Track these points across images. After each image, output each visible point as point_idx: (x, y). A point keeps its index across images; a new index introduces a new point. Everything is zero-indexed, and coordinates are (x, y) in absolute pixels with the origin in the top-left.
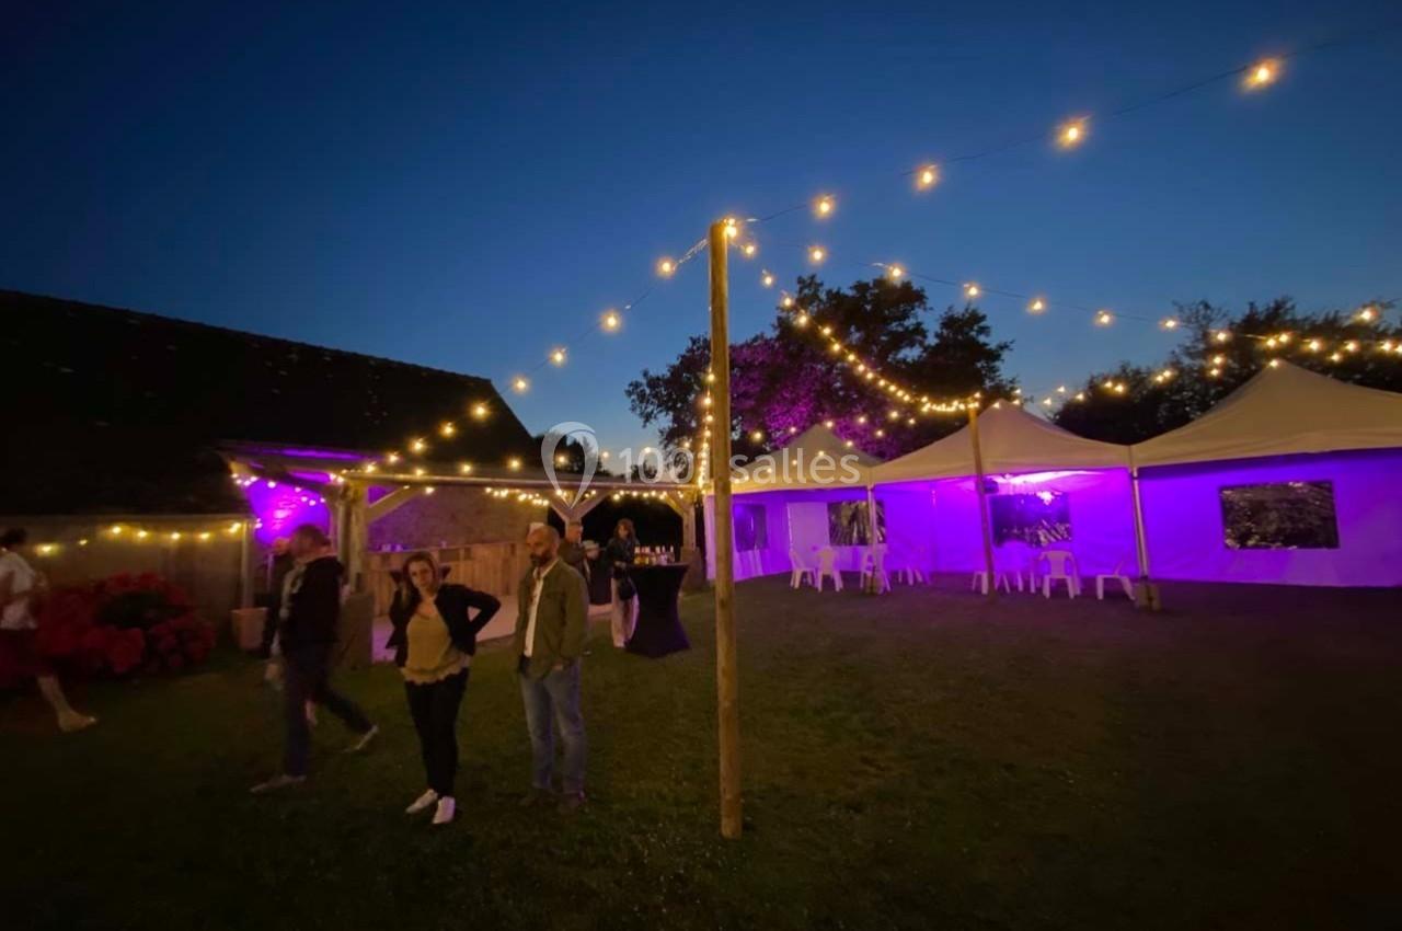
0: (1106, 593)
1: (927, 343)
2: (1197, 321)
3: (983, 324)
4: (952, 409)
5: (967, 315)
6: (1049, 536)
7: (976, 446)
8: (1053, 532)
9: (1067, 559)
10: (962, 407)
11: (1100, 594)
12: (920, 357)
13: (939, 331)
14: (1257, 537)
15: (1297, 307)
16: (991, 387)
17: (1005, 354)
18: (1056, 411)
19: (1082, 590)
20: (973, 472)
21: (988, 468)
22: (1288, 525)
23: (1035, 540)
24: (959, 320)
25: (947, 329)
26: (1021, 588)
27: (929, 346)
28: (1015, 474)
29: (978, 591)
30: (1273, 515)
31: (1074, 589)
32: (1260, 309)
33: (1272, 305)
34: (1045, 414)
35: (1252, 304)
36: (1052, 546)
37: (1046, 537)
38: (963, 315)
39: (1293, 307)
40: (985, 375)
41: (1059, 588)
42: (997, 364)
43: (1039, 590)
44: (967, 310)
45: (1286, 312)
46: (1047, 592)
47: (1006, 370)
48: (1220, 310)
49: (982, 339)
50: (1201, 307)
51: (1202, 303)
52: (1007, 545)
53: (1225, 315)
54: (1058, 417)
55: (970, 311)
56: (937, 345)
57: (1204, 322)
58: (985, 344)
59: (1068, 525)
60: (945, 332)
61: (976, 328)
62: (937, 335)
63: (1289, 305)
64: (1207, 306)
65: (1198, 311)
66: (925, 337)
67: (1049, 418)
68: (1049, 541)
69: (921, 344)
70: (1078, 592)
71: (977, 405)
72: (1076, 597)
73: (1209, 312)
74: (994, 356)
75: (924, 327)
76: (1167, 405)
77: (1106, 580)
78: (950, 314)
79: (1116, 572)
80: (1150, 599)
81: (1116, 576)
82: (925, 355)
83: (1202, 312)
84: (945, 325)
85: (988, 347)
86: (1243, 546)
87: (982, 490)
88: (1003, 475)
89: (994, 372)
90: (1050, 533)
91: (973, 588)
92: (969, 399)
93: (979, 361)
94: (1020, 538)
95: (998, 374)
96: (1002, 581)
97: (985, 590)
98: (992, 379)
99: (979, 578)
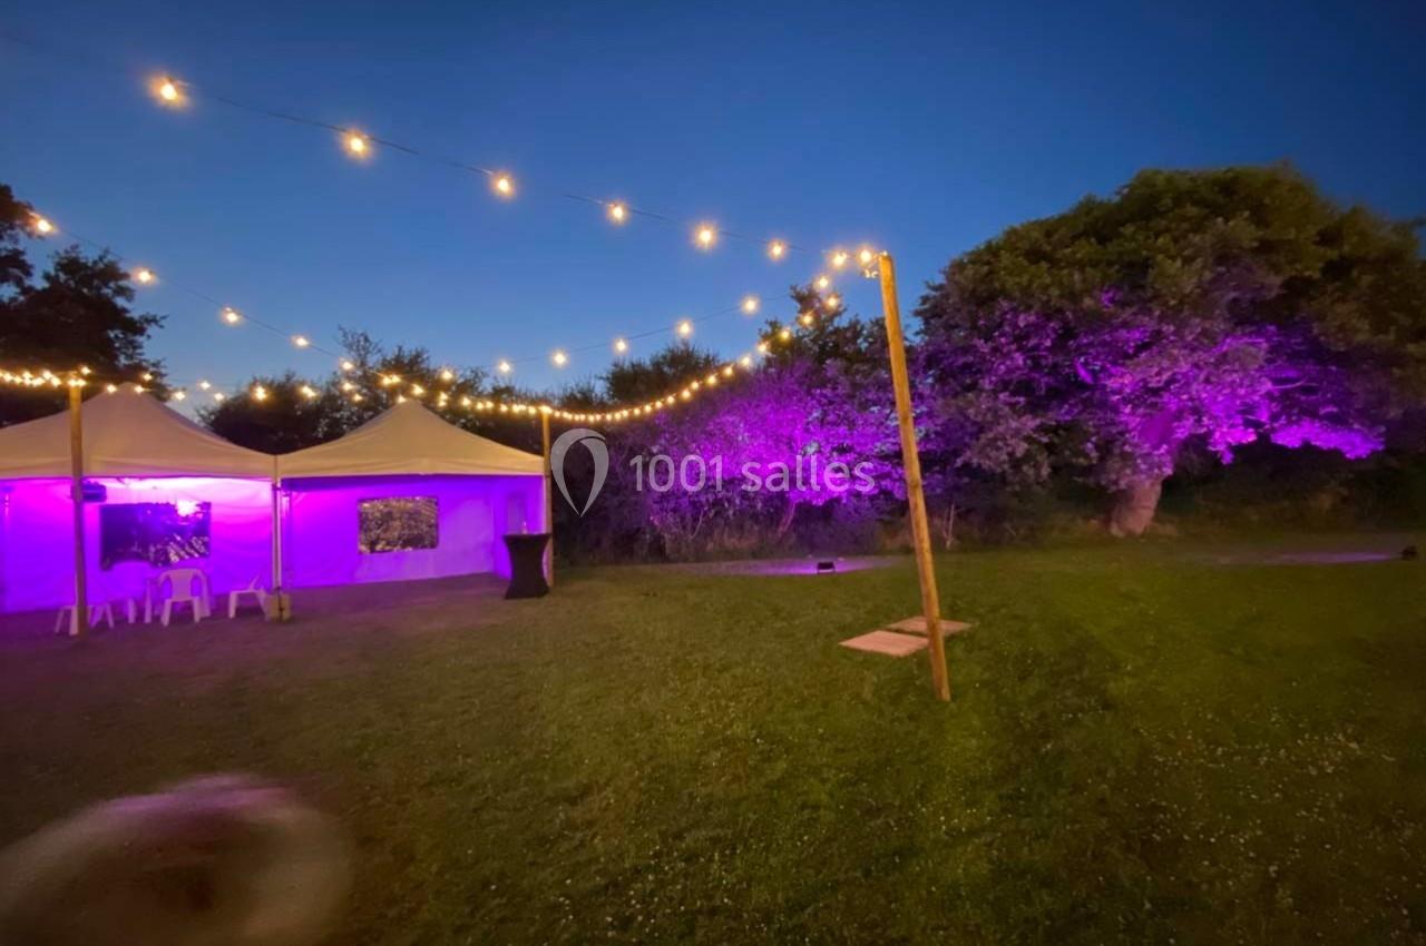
0: (238, 610)
1: (28, 282)
2: (358, 350)
3: (123, 283)
4: (38, 382)
5: (101, 266)
6: (182, 553)
7: (77, 438)
8: (187, 548)
9: (195, 578)
10: (56, 382)
11: (232, 613)
12: (13, 299)
13: (53, 273)
14: (384, 542)
15: (431, 359)
16: (125, 365)
17: (152, 330)
18: (210, 409)
19: (213, 611)
20: (68, 471)
21: (93, 467)
22: (406, 532)
23: (162, 559)
24: (85, 266)
25: (66, 274)
26: (131, 619)
27: (31, 289)
28: (142, 478)
29: (65, 631)
30: (397, 524)
31: (200, 610)
32: (406, 354)
33: (414, 353)
34: (198, 411)
35: (400, 349)
36: (182, 564)
37: (177, 554)
38: (95, 263)
39: (428, 358)
40: (119, 349)
41: (183, 613)
42: (140, 339)
43: (156, 618)
44: (101, 259)
45: (423, 361)
46: (166, 619)
47: (151, 347)
48: (377, 345)
49: (120, 302)
50: (362, 339)
51: (362, 335)
52: (120, 566)
53: (379, 351)
54: (213, 417)
55: (105, 261)
56: (44, 290)
57: (362, 352)
58: (125, 310)
59: (206, 539)
60: (62, 277)
61: (112, 285)
62: (47, 277)
63: (425, 356)
64: (366, 340)
65: (359, 341)
66: (28, 274)
67: (201, 416)
68: (182, 558)
69: (19, 282)
70: (208, 614)
71: (82, 383)
72: (202, 619)
73: (368, 344)
74: (135, 328)
75: (28, 258)
76: (327, 420)
77: (241, 597)
78: (74, 255)
79: (252, 585)
80: (281, 609)
81: (251, 590)
82: (22, 298)
83: (362, 343)
84: (61, 267)
85: (128, 315)
86: (373, 550)
87: (80, 496)
88: (119, 479)
89: (135, 348)
90: (183, 548)
91: (57, 629)
92: (72, 373)
93: (112, 329)
94: (138, 557)
95: (139, 351)
96: (105, 615)
97: (74, 629)
98: (130, 357)
99: (68, 614)
